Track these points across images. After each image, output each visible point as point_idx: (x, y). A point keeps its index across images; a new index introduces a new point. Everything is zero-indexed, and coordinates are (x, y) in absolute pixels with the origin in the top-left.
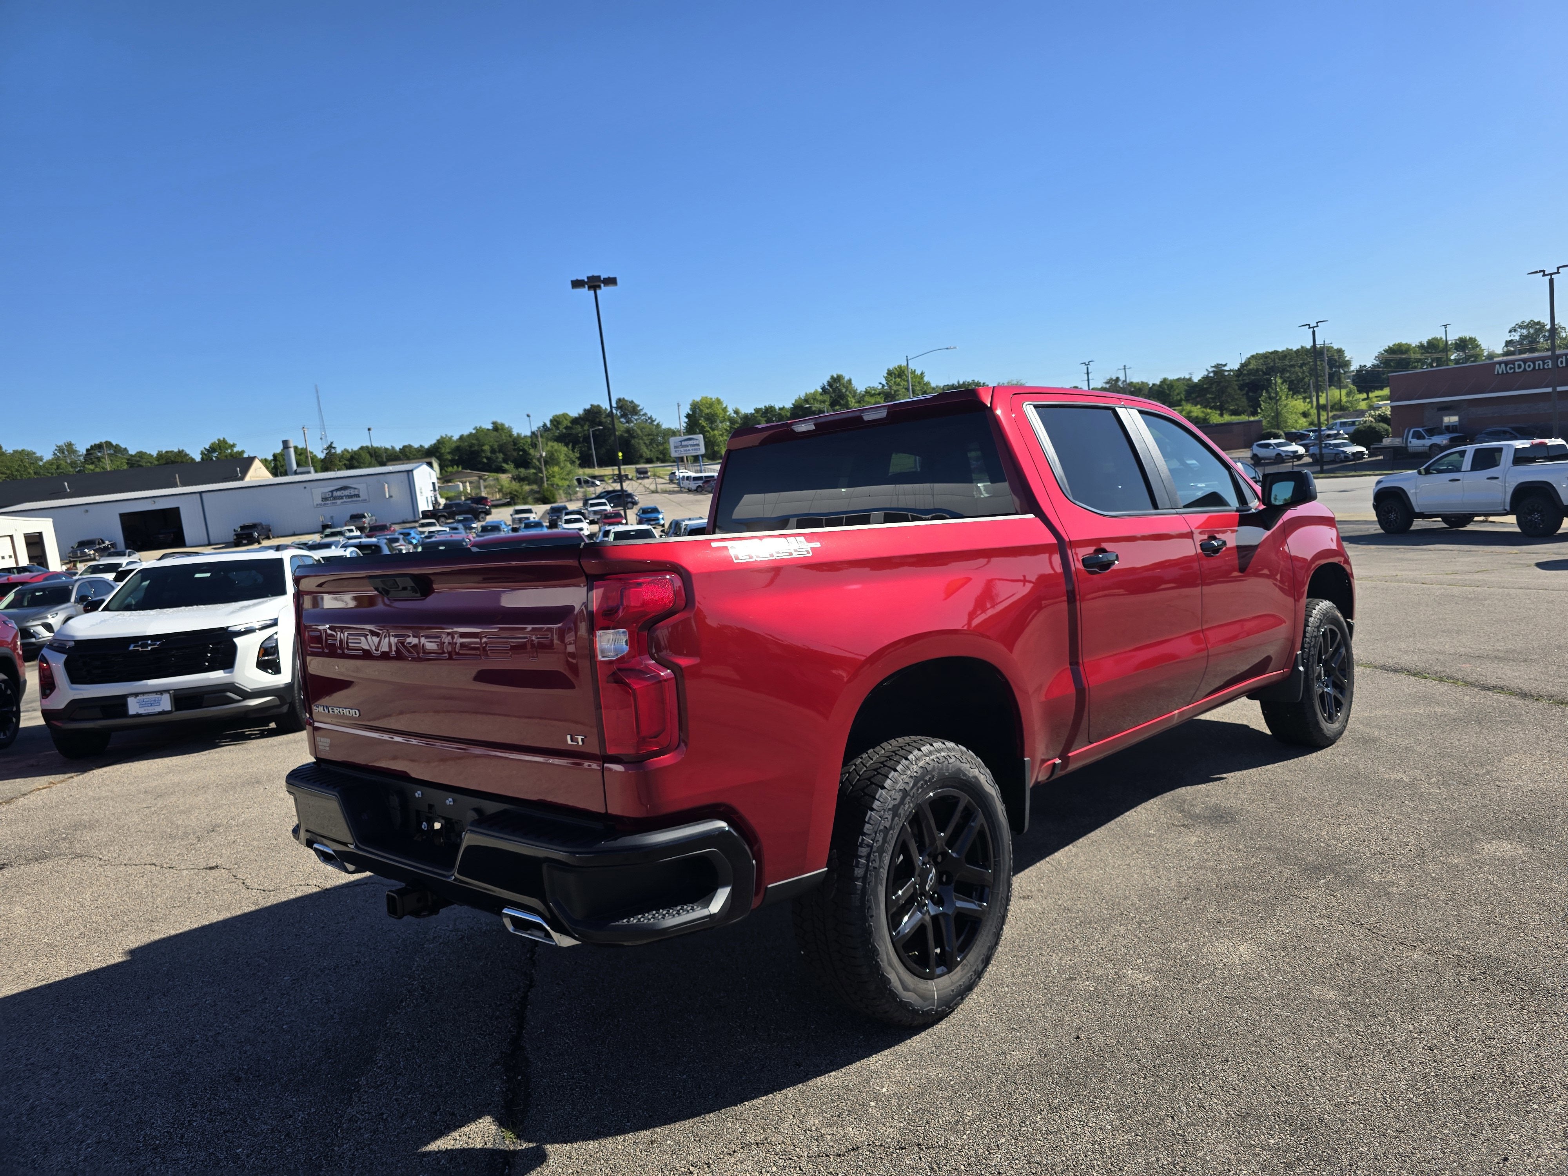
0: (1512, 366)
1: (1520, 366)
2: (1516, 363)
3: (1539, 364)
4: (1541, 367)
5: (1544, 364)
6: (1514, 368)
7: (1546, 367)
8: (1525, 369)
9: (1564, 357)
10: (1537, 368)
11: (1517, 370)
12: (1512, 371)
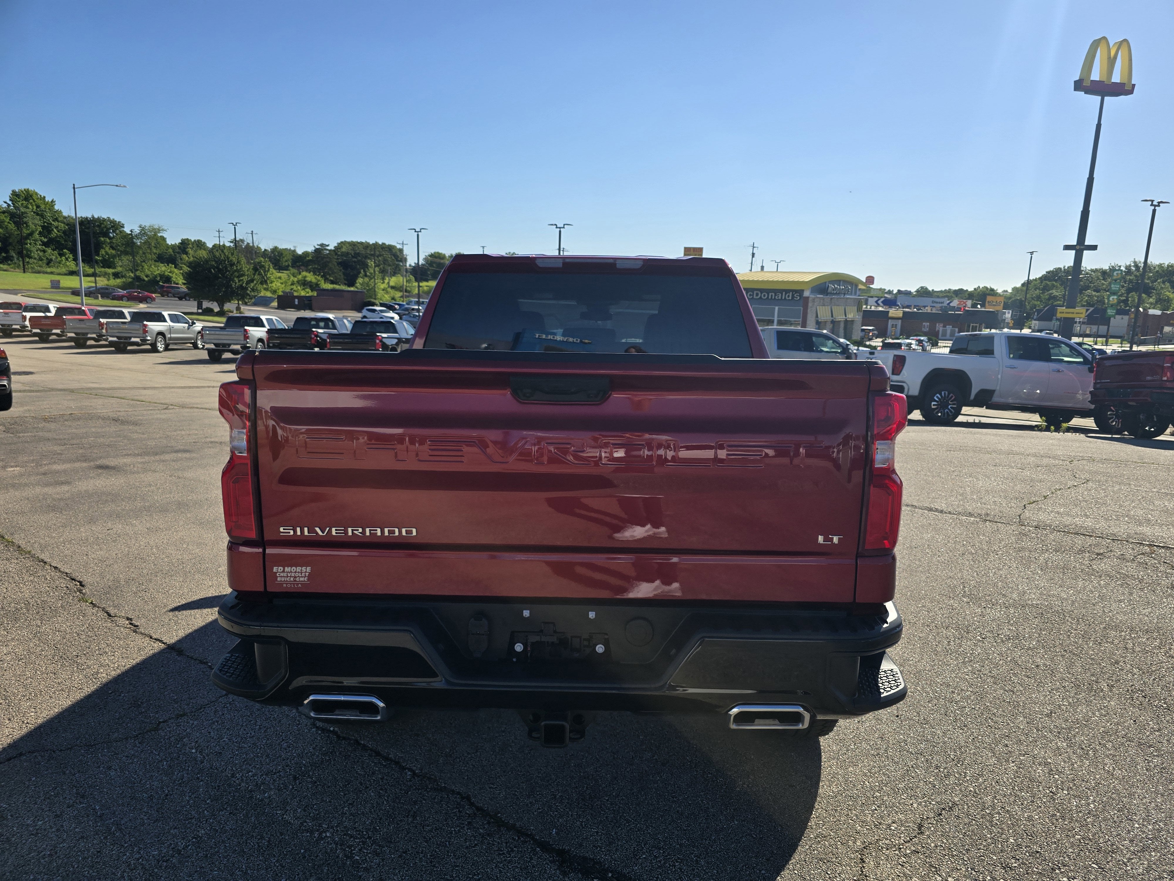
0: (752, 293)
1: (757, 295)
2: (755, 292)
3: (772, 295)
4: (773, 298)
5: (775, 295)
6: (753, 295)
7: (776, 297)
8: (761, 298)
9: (791, 293)
10: (770, 298)
11: (755, 297)
12: (751, 297)
